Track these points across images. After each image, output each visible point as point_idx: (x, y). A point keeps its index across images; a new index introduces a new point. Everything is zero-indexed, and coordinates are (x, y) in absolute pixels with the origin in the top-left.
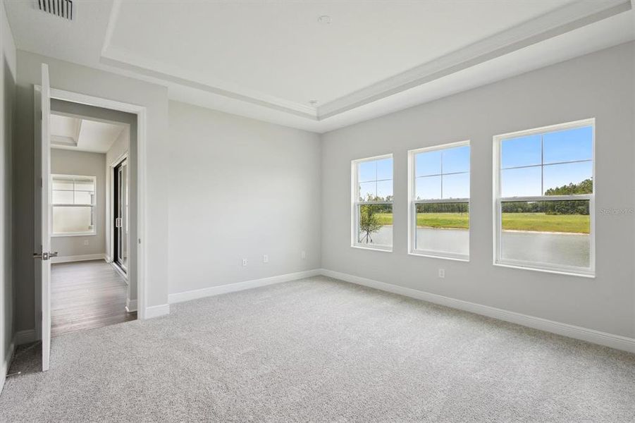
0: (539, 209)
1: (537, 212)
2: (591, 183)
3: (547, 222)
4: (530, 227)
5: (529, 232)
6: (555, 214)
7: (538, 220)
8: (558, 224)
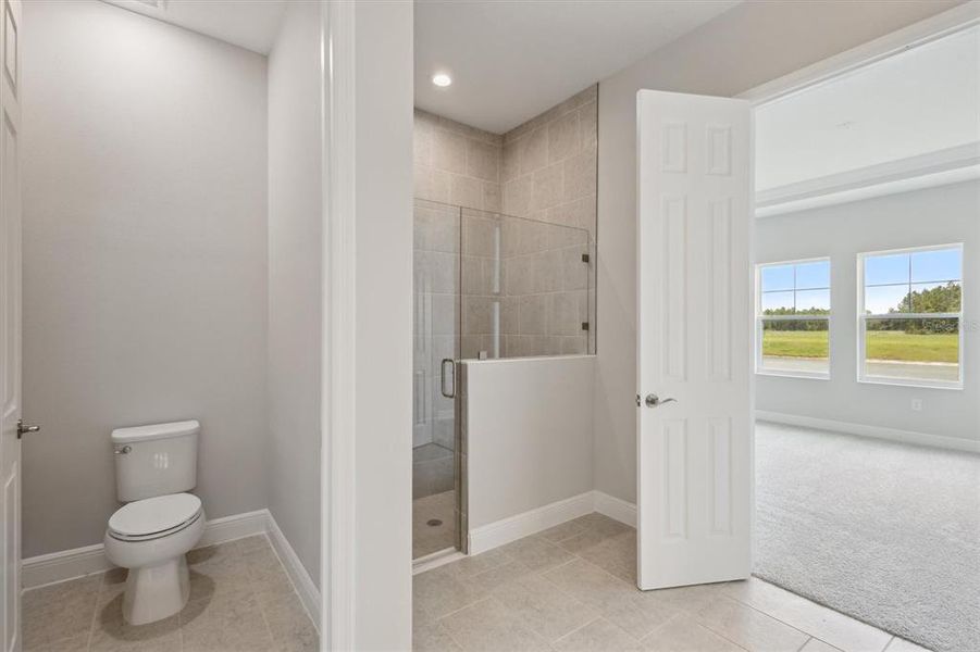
0: (891, 325)
1: (888, 329)
2: (958, 288)
3: (916, 346)
4: (888, 352)
5: (887, 362)
6: (923, 333)
7: (899, 342)
8: (936, 349)
